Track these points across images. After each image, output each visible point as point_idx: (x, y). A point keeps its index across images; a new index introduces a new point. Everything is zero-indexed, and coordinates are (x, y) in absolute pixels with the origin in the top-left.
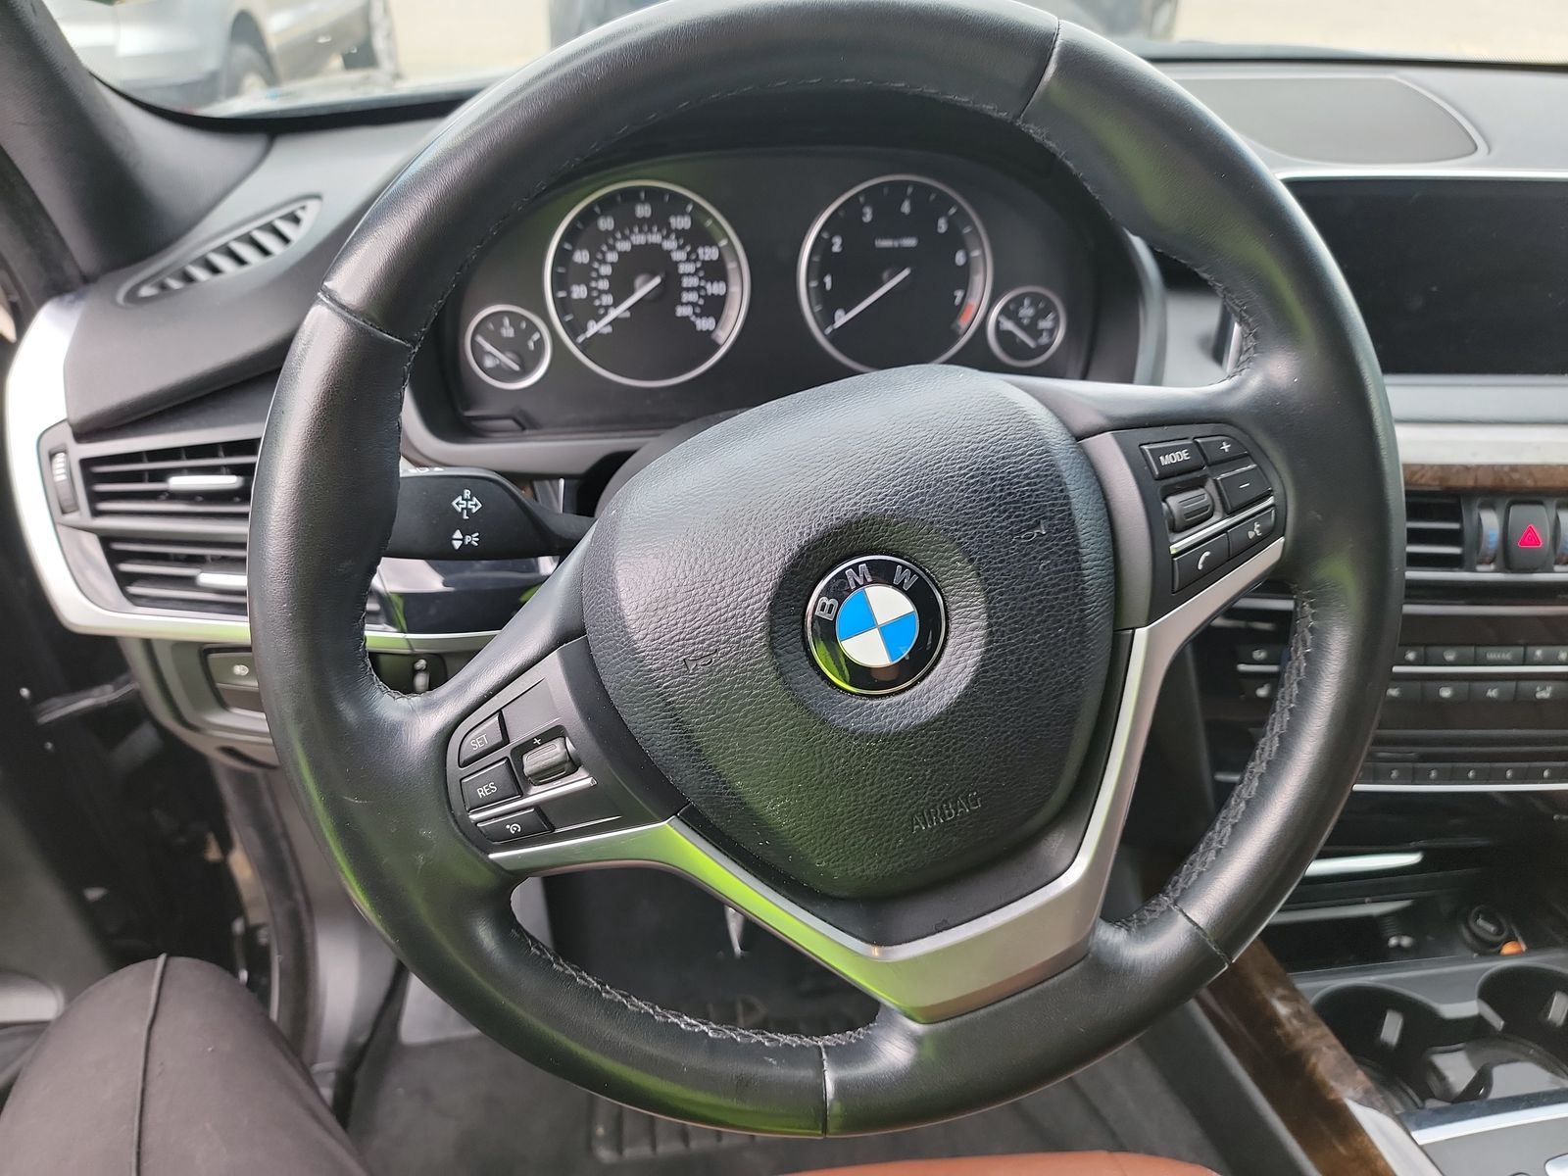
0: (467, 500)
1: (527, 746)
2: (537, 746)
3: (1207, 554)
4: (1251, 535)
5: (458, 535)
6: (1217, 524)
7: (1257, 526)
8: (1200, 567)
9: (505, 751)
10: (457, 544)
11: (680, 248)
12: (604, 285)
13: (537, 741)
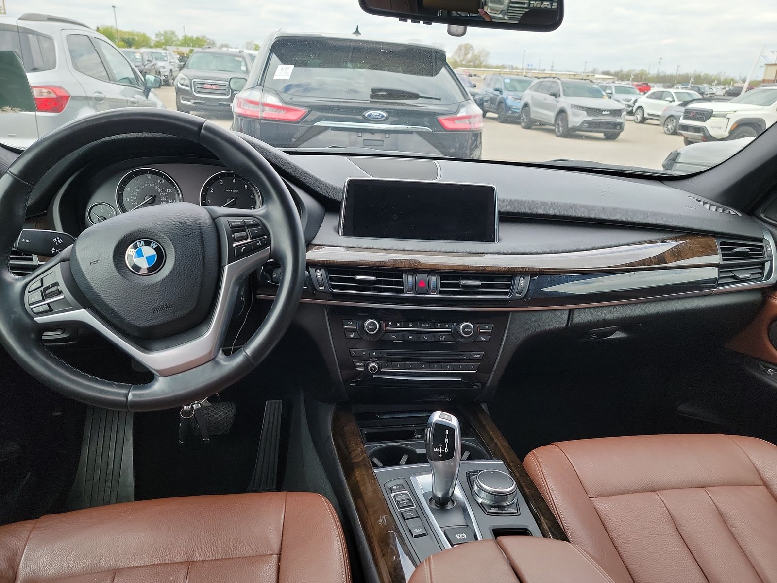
0: (58, 240)
1: (48, 288)
2: (51, 287)
3: (244, 248)
4: (258, 244)
5: (54, 249)
6: (249, 240)
7: (260, 242)
8: (242, 251)
9: (42, 289)
10: (53, 252)
11: (160, 189)
12: (135, 198)
13: (51, 286)
